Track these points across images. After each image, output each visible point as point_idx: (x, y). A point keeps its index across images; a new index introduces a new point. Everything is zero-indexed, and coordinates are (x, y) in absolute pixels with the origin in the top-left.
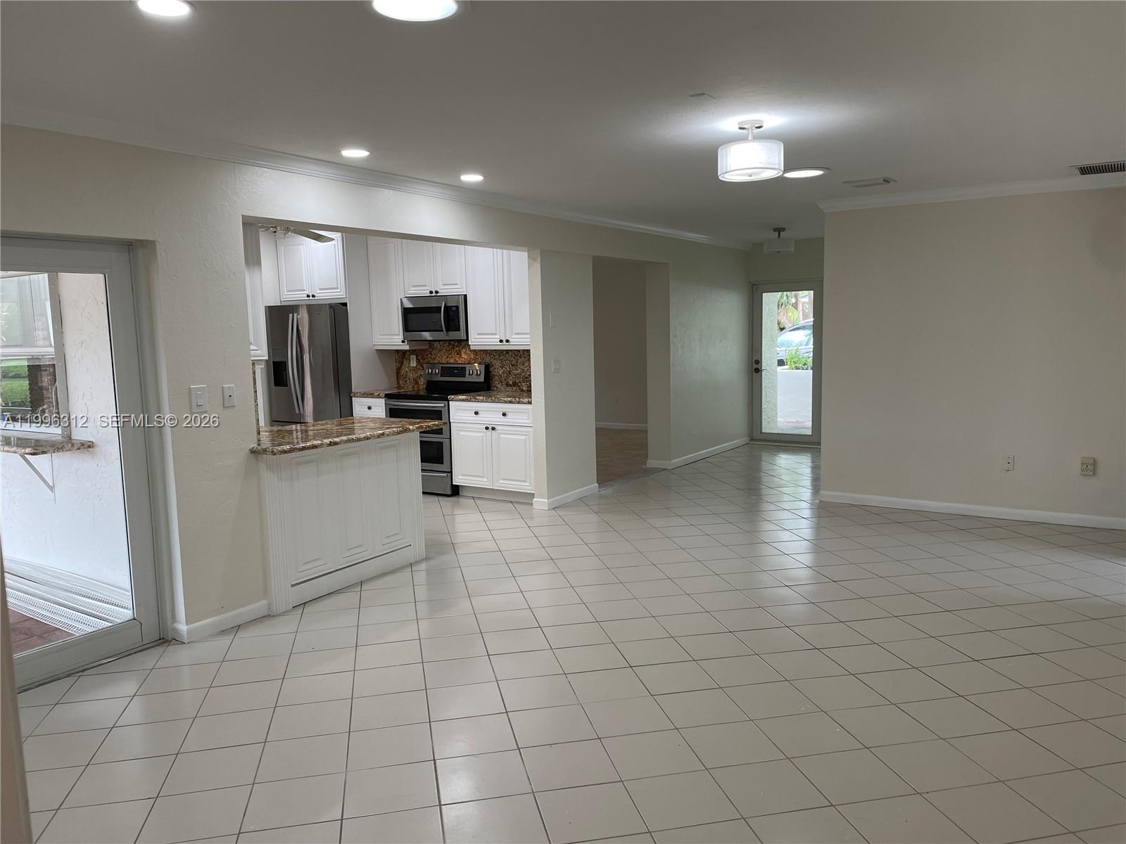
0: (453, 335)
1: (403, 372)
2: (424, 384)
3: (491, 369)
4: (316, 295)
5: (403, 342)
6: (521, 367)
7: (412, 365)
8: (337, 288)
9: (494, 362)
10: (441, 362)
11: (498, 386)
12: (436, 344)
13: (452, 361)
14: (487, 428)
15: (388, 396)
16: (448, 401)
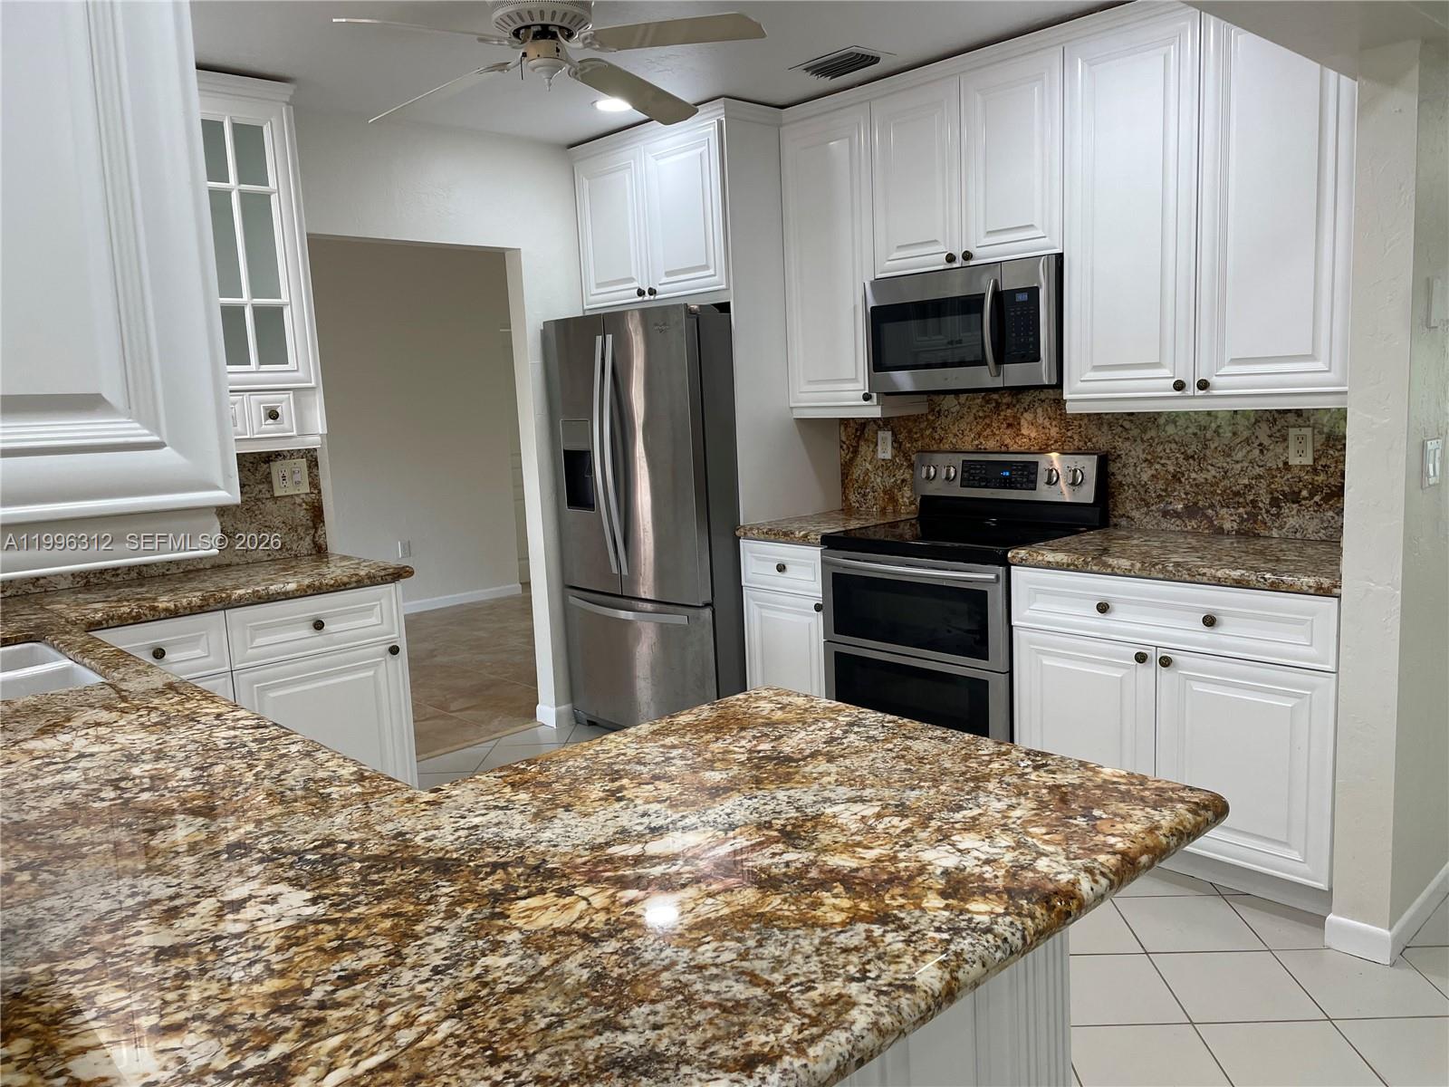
0: (1016, 374)
1: (857, 472)
2: (912, 503)
3: (1113, 467)
4: (658, 289)
5: (867, 397)
6: (1221, 461)
7: (881, 455)
8: (706, 267)
9: (1124, 448)
10: (960, 446)
11: (1135, 514)
12: (949, 402)
13: (991, 444)
14: (1141, 658)
15: (829, 542)
16: (1007, 565)
